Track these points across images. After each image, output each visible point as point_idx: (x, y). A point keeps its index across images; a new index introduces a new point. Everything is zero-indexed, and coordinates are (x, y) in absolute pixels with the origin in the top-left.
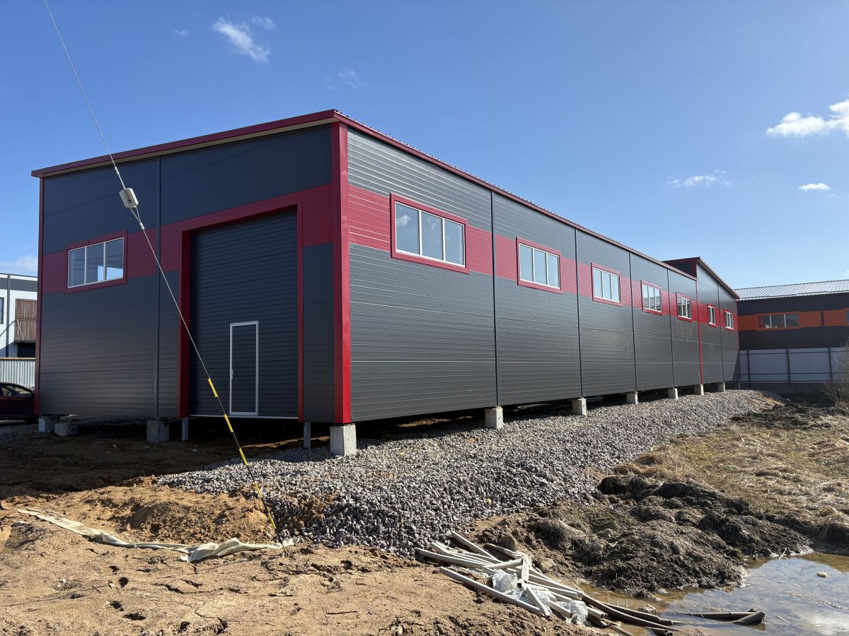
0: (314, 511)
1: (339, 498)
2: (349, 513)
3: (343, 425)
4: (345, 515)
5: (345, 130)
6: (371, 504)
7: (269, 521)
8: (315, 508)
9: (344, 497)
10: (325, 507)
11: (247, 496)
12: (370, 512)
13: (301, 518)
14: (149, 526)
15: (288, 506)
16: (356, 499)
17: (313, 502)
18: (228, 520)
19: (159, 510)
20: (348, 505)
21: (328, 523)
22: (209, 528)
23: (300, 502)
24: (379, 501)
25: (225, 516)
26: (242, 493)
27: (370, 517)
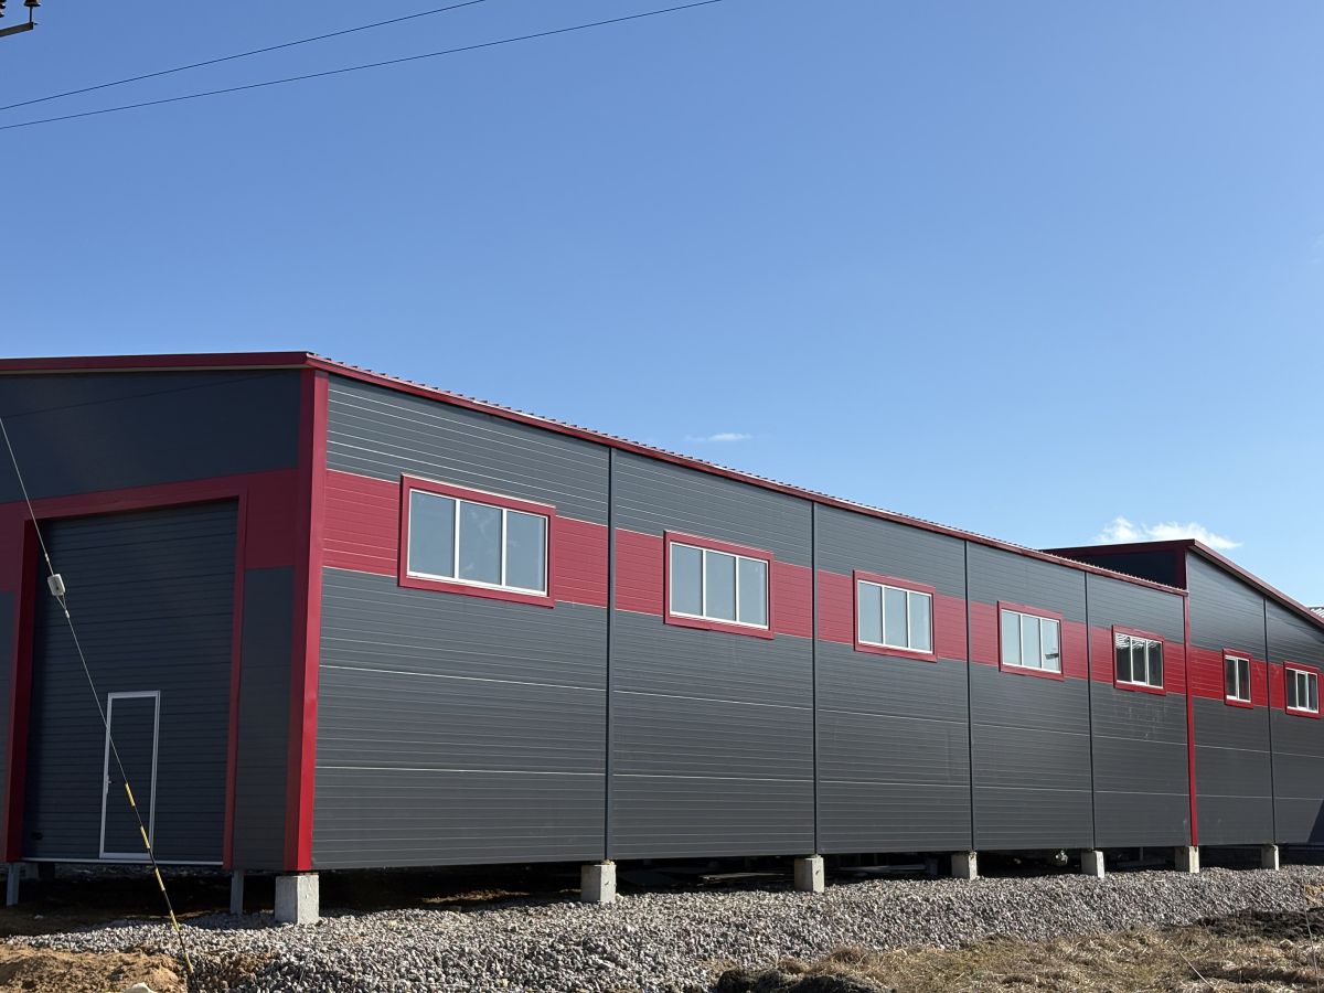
0: (242, 969)
1: (277, 956)
2: (287, 974)
3: (298, 873)
4: (284, 975)
5: (324, 380)
6: (321, 963)
7: (182, 982)
8: (243, 966)
9: (285, 956)
10: (257, 965)
11: (149, 953)
12: (318, 972)
13: (224, 978)
14: (20, 983)
15: (206, 964)
16: (300, 958)
17: (241, 959)
18: (127, 976)
19: (30, 966)
20: (289, 963)
21: (259, 984)
22: (102, 984)
23: (223, 960)
24: (333, 962)
25: (122, 972)
26: (143, 949)
27: (317, 979)
